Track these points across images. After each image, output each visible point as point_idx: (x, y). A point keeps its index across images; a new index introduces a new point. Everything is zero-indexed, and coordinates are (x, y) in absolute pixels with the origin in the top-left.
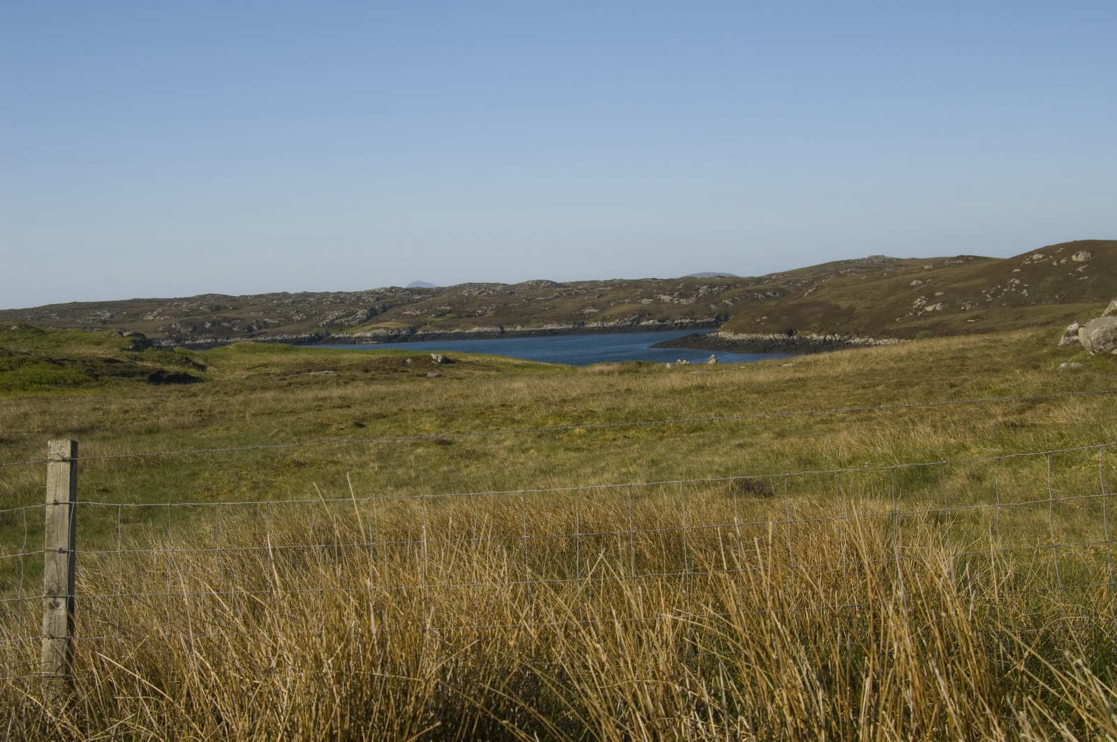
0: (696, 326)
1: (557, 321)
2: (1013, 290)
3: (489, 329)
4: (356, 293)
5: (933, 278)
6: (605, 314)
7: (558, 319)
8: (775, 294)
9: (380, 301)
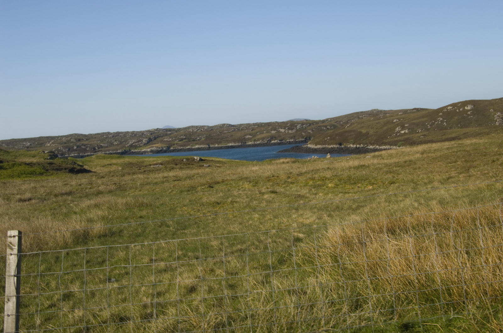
0: (296, 142)
1: (234, 142)
2: (440, 123)
3: (203, 146)
4: (141, 131)
5: (403, 118)
6: (255, 138)
7: (234, 141)
8: (331, 127)
9: (153, 135)
